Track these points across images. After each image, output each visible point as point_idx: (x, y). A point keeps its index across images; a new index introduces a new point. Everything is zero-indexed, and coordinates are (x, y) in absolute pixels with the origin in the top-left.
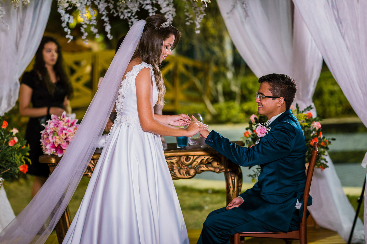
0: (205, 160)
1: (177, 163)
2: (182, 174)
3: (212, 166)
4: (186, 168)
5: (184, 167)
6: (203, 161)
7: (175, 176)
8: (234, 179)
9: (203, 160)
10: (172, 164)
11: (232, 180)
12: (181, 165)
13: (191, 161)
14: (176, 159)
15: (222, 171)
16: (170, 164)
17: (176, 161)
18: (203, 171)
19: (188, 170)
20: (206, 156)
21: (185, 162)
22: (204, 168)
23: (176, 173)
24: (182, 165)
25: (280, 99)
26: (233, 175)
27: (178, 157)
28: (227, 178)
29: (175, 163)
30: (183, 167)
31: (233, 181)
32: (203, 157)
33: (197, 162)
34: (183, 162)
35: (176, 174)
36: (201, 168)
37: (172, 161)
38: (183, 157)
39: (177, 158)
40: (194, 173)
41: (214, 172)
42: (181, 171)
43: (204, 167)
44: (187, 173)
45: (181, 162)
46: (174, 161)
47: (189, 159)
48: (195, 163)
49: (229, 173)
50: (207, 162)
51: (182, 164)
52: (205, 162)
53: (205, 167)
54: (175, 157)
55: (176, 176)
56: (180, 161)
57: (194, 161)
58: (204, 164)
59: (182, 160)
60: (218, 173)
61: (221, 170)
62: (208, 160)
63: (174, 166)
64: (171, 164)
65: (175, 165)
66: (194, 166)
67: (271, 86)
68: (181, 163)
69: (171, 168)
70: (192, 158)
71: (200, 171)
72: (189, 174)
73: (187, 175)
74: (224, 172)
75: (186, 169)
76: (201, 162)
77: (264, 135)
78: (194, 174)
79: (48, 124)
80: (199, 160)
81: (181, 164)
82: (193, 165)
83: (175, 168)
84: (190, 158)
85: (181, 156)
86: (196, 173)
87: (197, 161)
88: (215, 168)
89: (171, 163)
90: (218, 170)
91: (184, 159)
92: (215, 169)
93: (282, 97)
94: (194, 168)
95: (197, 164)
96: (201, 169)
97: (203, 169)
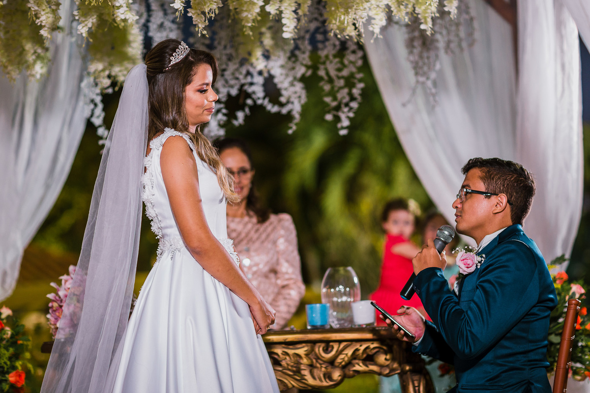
0: (361, 352)
1: (307, 355)
2: (316, 377)
3: (376, 364)
4: (324, 366)
5: (320, 364)
6: (357, 353)
7: (303, 381)
8: (419, 386)
9: (357, 350)
10: (298, 358)
11: (414, 387)
12: (314, 361)
13: (333, 353)
14: (306, 349)
15: (393, 373)
16: (294, 357)
17: (305, 352)
18: (357, 372)
19: (329, 370)
20: (362, 343)
21: (323, 354)
22: (360, 367)
23: (305, 375)
24: (317, 362)
25: (499, 198)
26: (416, 377)
27: (309, 344)
28: (404, 384)
29: (303, 356)
30: (318, 365)
31: (417, 388)
32: (357, 346)
33: (347, 354)
34: (318, 355)
35: (306, 377)
36: (354, 366)
37: (297, 351)
38: (318, 344)
39: (307, 346)
40: (340, 376)
41: (380, 374)
42: (316, 372)
43: (359, 365)
44: (327, 376)
45: (316, 354)
46: (302, 351)
47: (330, 349)
48: (342, 356)
49: (409, 373)
50: (365, 356)
51: (318, 358)
52: (360, 355)
53: (361, 364)
54: (304, 345)
55: (306, 382)
56: (313, 352)
57: (339, 353)
58: (359, 360)
59: (317, 350)
60: (387, 376)
61: (393, 370)
62: (368, 350)
63: (301, 361)
64: (295, 359)
65: (305, 361)
66: (341, 363)
67: (483, 172)
68: (315, 357)
69: (295, 365)
70: (336, 346)
71: (351, 372)
72: (331, 379)
73: (327, 380)
74: (399, 374)
75: (325, 368)
76: (354, 356)
77: (473, 269)
78: (340, 378)
79: (63, 282)
80: (349, 352)
81: (315, 359)
82: (339, 360)
83: (303, 367)
84: (333, 348)
85: (314, 342)
86: (344, 377)
87: (345, 352)
88: (381, 366)
89: (295, 355)
90: (387, 371)
91: (321, 349)
92: (381, 369)
93: (504, 193)
94: (340, 366)
95: (346, 359)
96: (355, 369)
97: (357, 368)
